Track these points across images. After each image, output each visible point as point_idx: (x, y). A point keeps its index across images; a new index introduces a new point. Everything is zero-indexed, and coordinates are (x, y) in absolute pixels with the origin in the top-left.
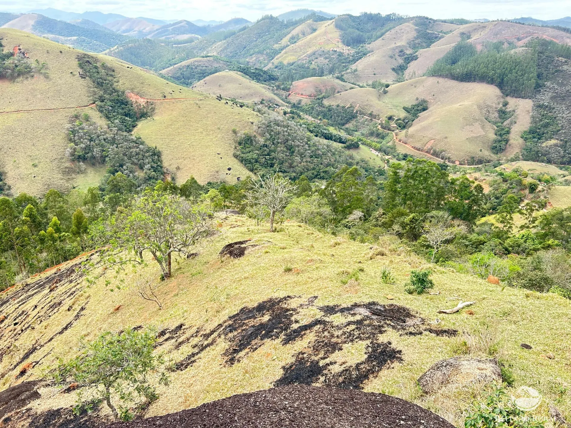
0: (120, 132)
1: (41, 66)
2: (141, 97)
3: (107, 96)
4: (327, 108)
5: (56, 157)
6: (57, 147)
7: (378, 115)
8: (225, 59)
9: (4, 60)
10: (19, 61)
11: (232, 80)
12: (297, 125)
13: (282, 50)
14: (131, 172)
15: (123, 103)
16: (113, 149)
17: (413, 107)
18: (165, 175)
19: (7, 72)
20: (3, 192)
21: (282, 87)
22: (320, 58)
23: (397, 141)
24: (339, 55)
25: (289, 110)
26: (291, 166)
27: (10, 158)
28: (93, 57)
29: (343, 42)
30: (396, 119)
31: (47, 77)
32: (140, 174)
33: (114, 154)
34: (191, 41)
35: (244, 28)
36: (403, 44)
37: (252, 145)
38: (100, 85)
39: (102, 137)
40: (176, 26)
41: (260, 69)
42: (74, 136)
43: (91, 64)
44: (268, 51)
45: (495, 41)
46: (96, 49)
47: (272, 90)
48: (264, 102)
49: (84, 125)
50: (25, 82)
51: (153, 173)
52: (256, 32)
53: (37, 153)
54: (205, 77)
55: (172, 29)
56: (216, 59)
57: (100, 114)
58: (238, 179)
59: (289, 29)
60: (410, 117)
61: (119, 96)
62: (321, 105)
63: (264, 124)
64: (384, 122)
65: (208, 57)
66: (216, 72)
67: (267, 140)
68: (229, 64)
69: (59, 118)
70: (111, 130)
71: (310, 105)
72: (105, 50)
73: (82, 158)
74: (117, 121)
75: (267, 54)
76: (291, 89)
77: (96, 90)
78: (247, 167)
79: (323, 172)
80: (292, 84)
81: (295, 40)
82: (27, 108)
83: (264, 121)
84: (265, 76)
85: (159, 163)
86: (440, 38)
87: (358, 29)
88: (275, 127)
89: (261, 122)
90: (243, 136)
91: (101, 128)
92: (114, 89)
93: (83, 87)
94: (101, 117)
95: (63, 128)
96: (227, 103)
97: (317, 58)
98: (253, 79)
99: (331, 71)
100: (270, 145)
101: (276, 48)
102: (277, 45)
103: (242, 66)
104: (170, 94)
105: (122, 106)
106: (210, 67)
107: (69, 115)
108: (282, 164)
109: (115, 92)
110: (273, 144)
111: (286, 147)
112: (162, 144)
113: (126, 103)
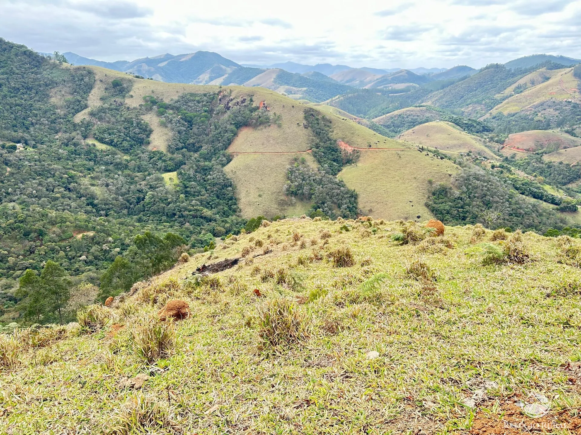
1: (277, 118)
2: (349, 145)
3: (322, 144)
4: (546, 164)
5: (276, 191)
6: (278, 183)
8: (439, 109)
9: (252, 112)
10: (262, 113)
12: (500, 181)
13: (504, 100)
14: (330, 209)
15: (333, 150)
16: (319, 189)
18: (359, 215)
19: (253, 122)
20: (236, 214)
21: (496, 139)
22: (549, 110)
24: (574, 107)
25: (498, 164)
27: (244, 188)
28: (316, 111)
31: (280, 126)
32: (338, 212)
33: (319, 193)
34: (407, 90)
35: (465, 78)
37: (446, 196)
38: (318, 134)
39: (312, 178)
40: (396, 75)
41: (474, 120)
42: (291, 176)
43: (314, 116)
44: (487, 101)
48: (472, 154)
49: (300, 167)
50: (264, 130)
51: (348, 213)
52: (476, 82)
53: (263, 186)
54: (414, 126)
55: (391, 78)
56: (429, 109)
57: (314, 159)
59: (516, 78)
61: (331, 144)
62: (540, 161)
63: (462, 177)
65: (421, 106)
66: (427, 121)
67: (463, 193)
68: (441, 113)
69: (283, 160)
70: (320, 173)
71: (525, 159)
73: (294, 194)
74: (326, 165)
75: (486, 104)
76: (506, 142)
77: (314, 138)
80: (507, 137)
81: (522, 90)
82: (261, 150)
83: (462, 175)
84: (478, 127)
85: (355, 205)
88: (474, 181)
89: (459, 175)
90: (438, 187)
91: (313, 171)
92: (328, 138)
93: (304, 135)
94: (314, 161)
95: (284, 168)
96: (428, 154)
97: (545, 110)
98: (464, 130)
99: (560, 124)
100: (466, 198)
101: (497, 98)
102: (499, 95)
103: (455, 116)
104: (375, 144)
105: (332, 153)
106: (422, 117)
107: (291, 158)
108: (475, 218)
109: (329, 141)
110: (469, 197)
111: (483, 202)
112: (361, 188)
113: (336, 150)
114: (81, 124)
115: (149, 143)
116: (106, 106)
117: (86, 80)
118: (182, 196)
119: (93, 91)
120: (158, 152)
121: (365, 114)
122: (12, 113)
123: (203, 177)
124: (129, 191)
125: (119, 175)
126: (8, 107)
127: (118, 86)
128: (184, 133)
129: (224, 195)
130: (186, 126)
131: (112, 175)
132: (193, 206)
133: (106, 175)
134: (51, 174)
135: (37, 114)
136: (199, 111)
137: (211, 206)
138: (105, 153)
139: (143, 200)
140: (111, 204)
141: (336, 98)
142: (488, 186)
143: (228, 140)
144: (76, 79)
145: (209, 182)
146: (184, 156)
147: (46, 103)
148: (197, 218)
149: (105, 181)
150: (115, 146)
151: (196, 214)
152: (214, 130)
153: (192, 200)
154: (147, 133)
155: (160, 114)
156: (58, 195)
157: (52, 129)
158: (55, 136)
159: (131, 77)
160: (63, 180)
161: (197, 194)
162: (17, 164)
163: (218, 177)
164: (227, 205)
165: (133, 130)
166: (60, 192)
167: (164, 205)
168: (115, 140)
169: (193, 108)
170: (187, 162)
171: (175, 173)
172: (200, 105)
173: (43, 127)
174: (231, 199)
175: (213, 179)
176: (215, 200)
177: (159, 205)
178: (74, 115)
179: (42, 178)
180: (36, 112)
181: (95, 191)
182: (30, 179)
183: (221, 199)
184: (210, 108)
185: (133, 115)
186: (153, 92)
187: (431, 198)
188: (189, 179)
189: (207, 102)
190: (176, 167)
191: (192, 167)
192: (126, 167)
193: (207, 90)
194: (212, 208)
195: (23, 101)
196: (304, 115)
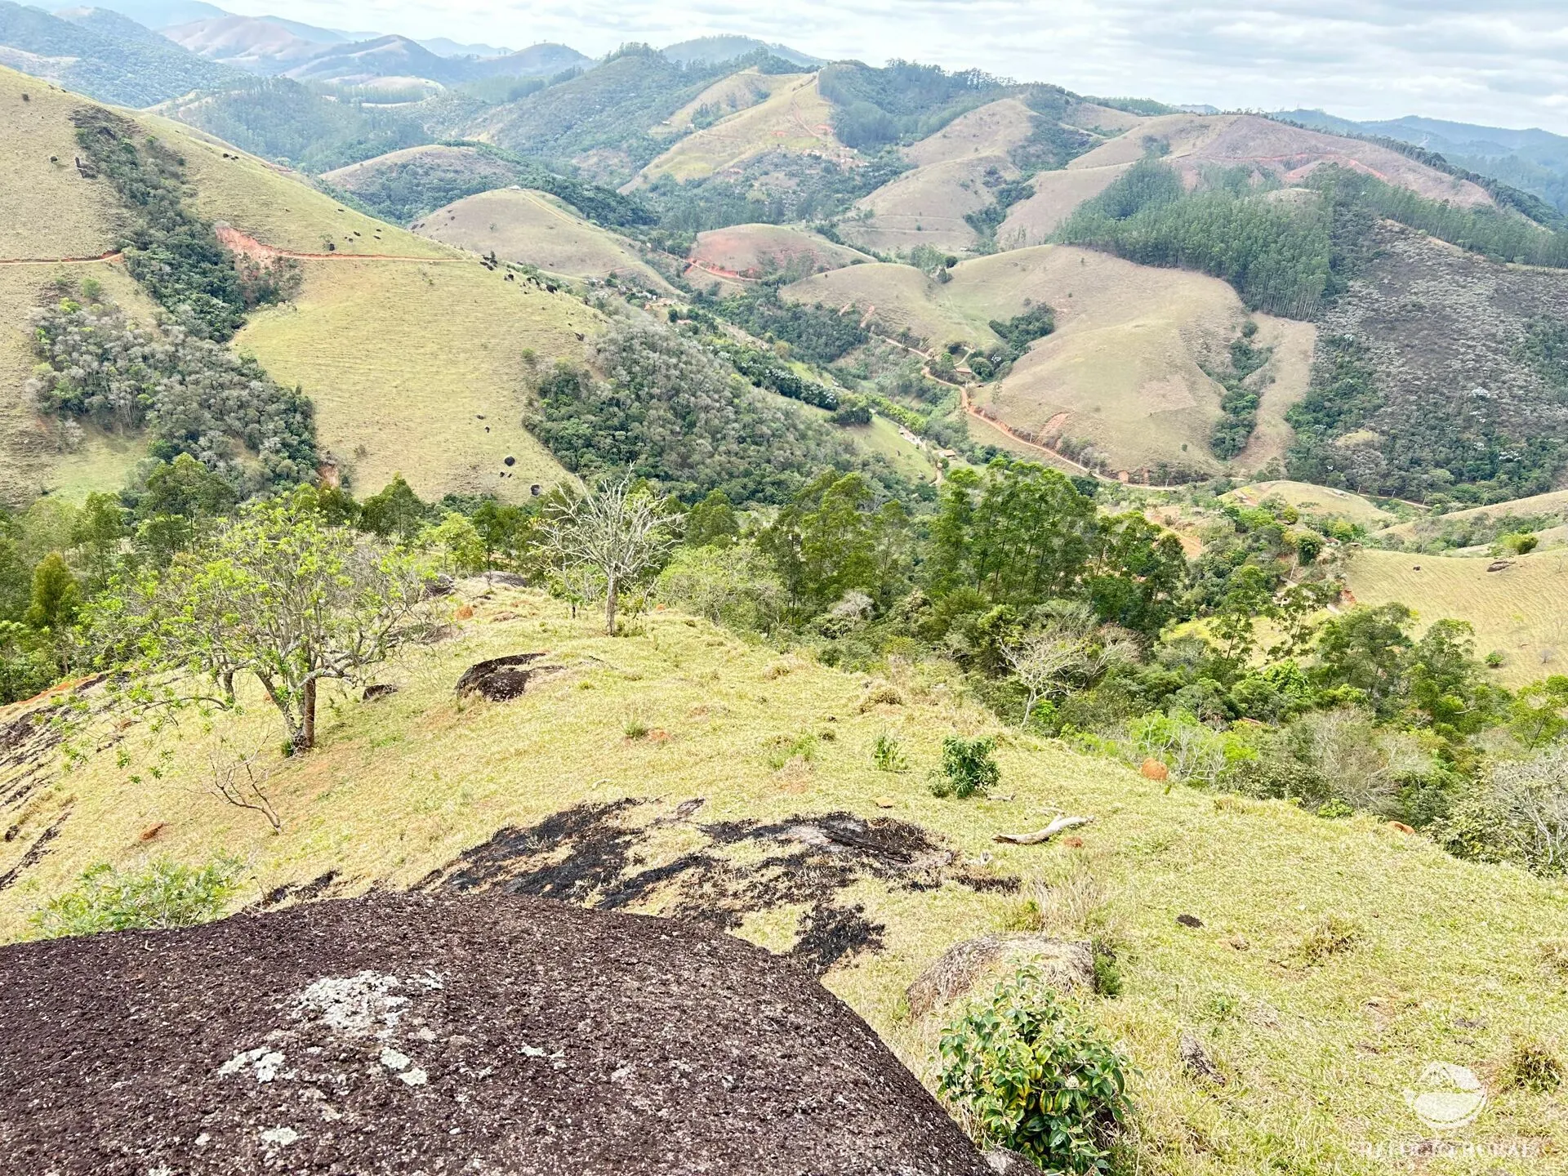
0: (192, 339)
2: (260, 242)
3: (160, 235)
4: (788, 310)
7: (925, 340)
8: (512, 155)
11: (530, 216)
12: (704, 352)
13: (672, 142)
14: (221, 456)
15: (204, 258)
16: (169, 388)
17: (1016, 323)
18: (323, 469)
21: (669, 243)
22: (776, 175)
23: (971, 412)
24: (827, 170)
25: (684, 309)
26: (684, 463)
28: (120, 120)
29: (839, 136)
30: (971, 351)
32: (250, 464)
33: (172, 402)
34: (414, 96)
35: (569, 75)
36: (997, 153)
37: (578, 398)
38: (138, 199)
39: (136, 351)
40: (374, 50)
41: (609, 192)
42: (53, 343)
43: (114, 137)
44: (634, 142)
45: (1230, 165)
46: (132, 98)
47: (641, 250)
48: (618, 282)
49: (85, 312)
51: (288, 462)
52: (600, 88)
54: (451, 200)
55: (360, 58)
56: (486, 153)
57: (135, 285)
58: (534, 489)
59: (693, 88)
60: (1008, 348)
61: (193, 236)
62: (774, 301)
63: (613, 341)
64: (938, 359)
65: (463, 144)
66: (483, 188)
67: (621, 386)
68: (520, 168)
69: (11, 289)
70: (167, 333)
71: (742, 298)
72: (159, 102)
73: (75, 409)
74: (185, 307)
75: (630, 151)
76: (693, 253)
77: (125, 212)
78: (561, 459)
79: (773, 484)
80: (695, 239)
81: (709, 119)
83: (613, 335)
84: (621, 209)
85: (306, 436)
86: (1092, 147)
87: (880, 104)
88: (644, 353)
89: (604, 336)
90: (552, 372)
91: (137, 326)
92: (180, 215)
93: (85, 203)
94: (137, 292)
95: (18, 317)
96: (511, 276)
97: (766, 174)
98: (588, 217)
99: (804, 212)
100: (628, 401)
101: (656, 136)
102: (660, 129)
103: (559, 177)
104: (347, 242)
105: (203, 265)
106: (467, 175)
107: (42, 279)
108: (660, 455)
109: (184, 224)
110: (638, 398)
111: (674, 409)
112: (318, 381)
113: (216, 258)
121: (294, 158)
141: (186, 98)
187: (535, 403)
196: (76, 131)
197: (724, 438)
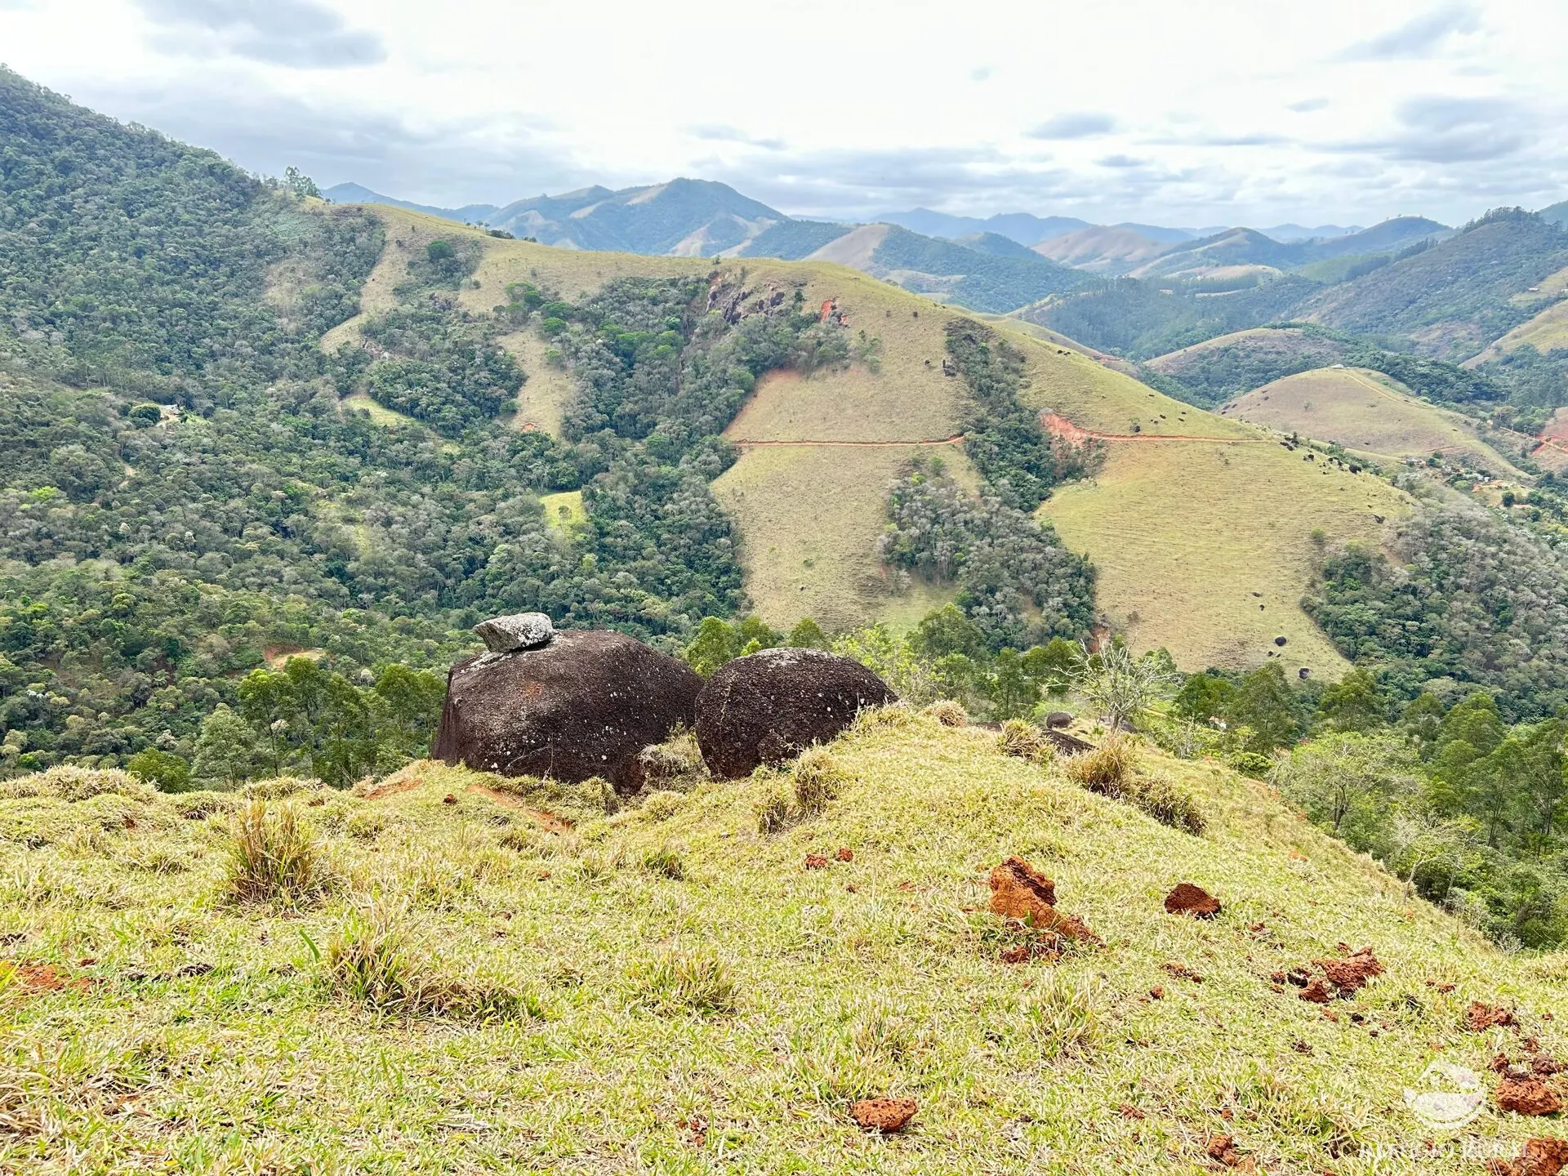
0: (1005, 508)
1: (867, 345)
2: (1075, 425)
3: (994, 420)
5: (854, 551)
6: (861, 528)
8: (1342, 334)
9: (799, 330)
10: (827, 332)
11: (1349, 393)
12: (1537, 541)
13: (1538, 309)
14: (1011, 609)
15: (1027, 440)
16: (980, 548)
18: (1097, 630)
19: (799, 356)
20: (737, 612)
21: (1517, 420)
25: (1525, 493)
26: (1490, 663)
27: (764, 541)
28: (982, 328)
31: (874, 369)
32: (1034, 619)
33: (980, 560)
34: (1249, 282)
35: (1420, 248)
37: (1367, 582)
38: (984, 392)
39: (960, 517)
40: (1219, 243)
41: (1448, 367)
42: (901, 509)
43: (974, 342)
44: (1488, 312)
48: (1442, 462)
49: (928, 483)
50: (830, 380)
51: (1066, 620)
52: (1456, 257)
53: (819, 537)
54: (1269, 380)
55: (1202, 252)
56: (1312, 335)
57: (968, 462)
58: (1303, 672)
61: (1021, 421)
63: (1417, 525)
65: (1290, 326)
66: (1303, 368)
67: (1420, 573)
68: (1349, 346)
69: (879, 464)
70: (986, 502)
72: (1021, 306)
73: (907, 561)
74: (1004, 481)
75: (1483, 322)
76: (1548, 430)
77: (972, 403)
78: (1338, 646)
80: (1552, 415)
82: (820, 436)
83: (1419, 519)
84: (1461, 385)
85: (1086, 598)
88: (1455, 540)
89: (1407, 519)
90: (1341, 554)
91: (965, 496)
92: (1014, 404)
93: (944, 396)
94: (969, 469)
95: (881, 488)
96: (1311, 457)
98: (1419, 393)
100: (1428, 590)
101: (1519, 305)
102: (1524, 297)
103: (1390, 354)
104: (1152, 424)
105: (1025, 445)
106: (1290, 355)
107: (902, 457)
108: (1459, 651)
109: (1016, 411)
110: (1441, 587)
111: (1486, 603)
112: (1105, 550)
113: (1035, 440)
114: (338, 356)
115: (514, 412)
116: (407, 309)
117: (361, 240)
118: (590, 557)
119: (376, 272)
120: (536, 435)
121: (1125, 348)
122: (162, 325)
123: (654, 507)
124: (445, 540)
125: (423, 496)
126: (153, 309)
127: (444, 256)
128: (610, 384)
129: (708, 558)
130: (617, 367)
131: (403, 495)
132: (618, 587)
133: (388, 494)
134: (240, 487)
135: (226, 329)
136: (654, 325)
137: (669, 589)
138: (392, 436)
139: (483, 567)
140: (393, 574)
141: (1043, 302)
142: (1502, 555)
143: (729, 406)
144: (337, 238)
145: (668, 521)
146: (604, 446)
147: (254, 301)
148: (626, 621)
149: (382, 511)
150: (421, 417)
151: (623, 610)
152: (691, 379)
153: (617, 571)
154: (509, 383)
155: (550, 332)
156: (252, 545)
157: (261, 370)
158: (266, 388)
159: (477, 235)
160: (270, 505)
161: (631, 553)
162: (154, 459)
163: (693, 507)
164: (713, 586)
165: (473, 375)
166: (258, 538)
167: (538, 583)
168: (424, 402)
169: (640, 317)
170: (611, 464)
171: (577, 495)
172: (658, 309)
173: (239, 363)
174: (726, 570)
175: (681, 512)
176: (681, 571)
177: (525, 582)
178: (322, 333)
179: (215, 498)
180: (223, 324)
181: (353, 536)
182: (184, 500)
183: (697, 571)
184: (685, 319)
185: (476, 335)
186: (534, 275)
187: (1318, 586)
188: (614, 512)
189: (678, 303)
190: (581, 478)
191: (624, 479)
192: (447, 475)
193: (679, 270)
194: (671, 595)
195: (193, 295)
196: (946, 339)
197: (1548, 640)
